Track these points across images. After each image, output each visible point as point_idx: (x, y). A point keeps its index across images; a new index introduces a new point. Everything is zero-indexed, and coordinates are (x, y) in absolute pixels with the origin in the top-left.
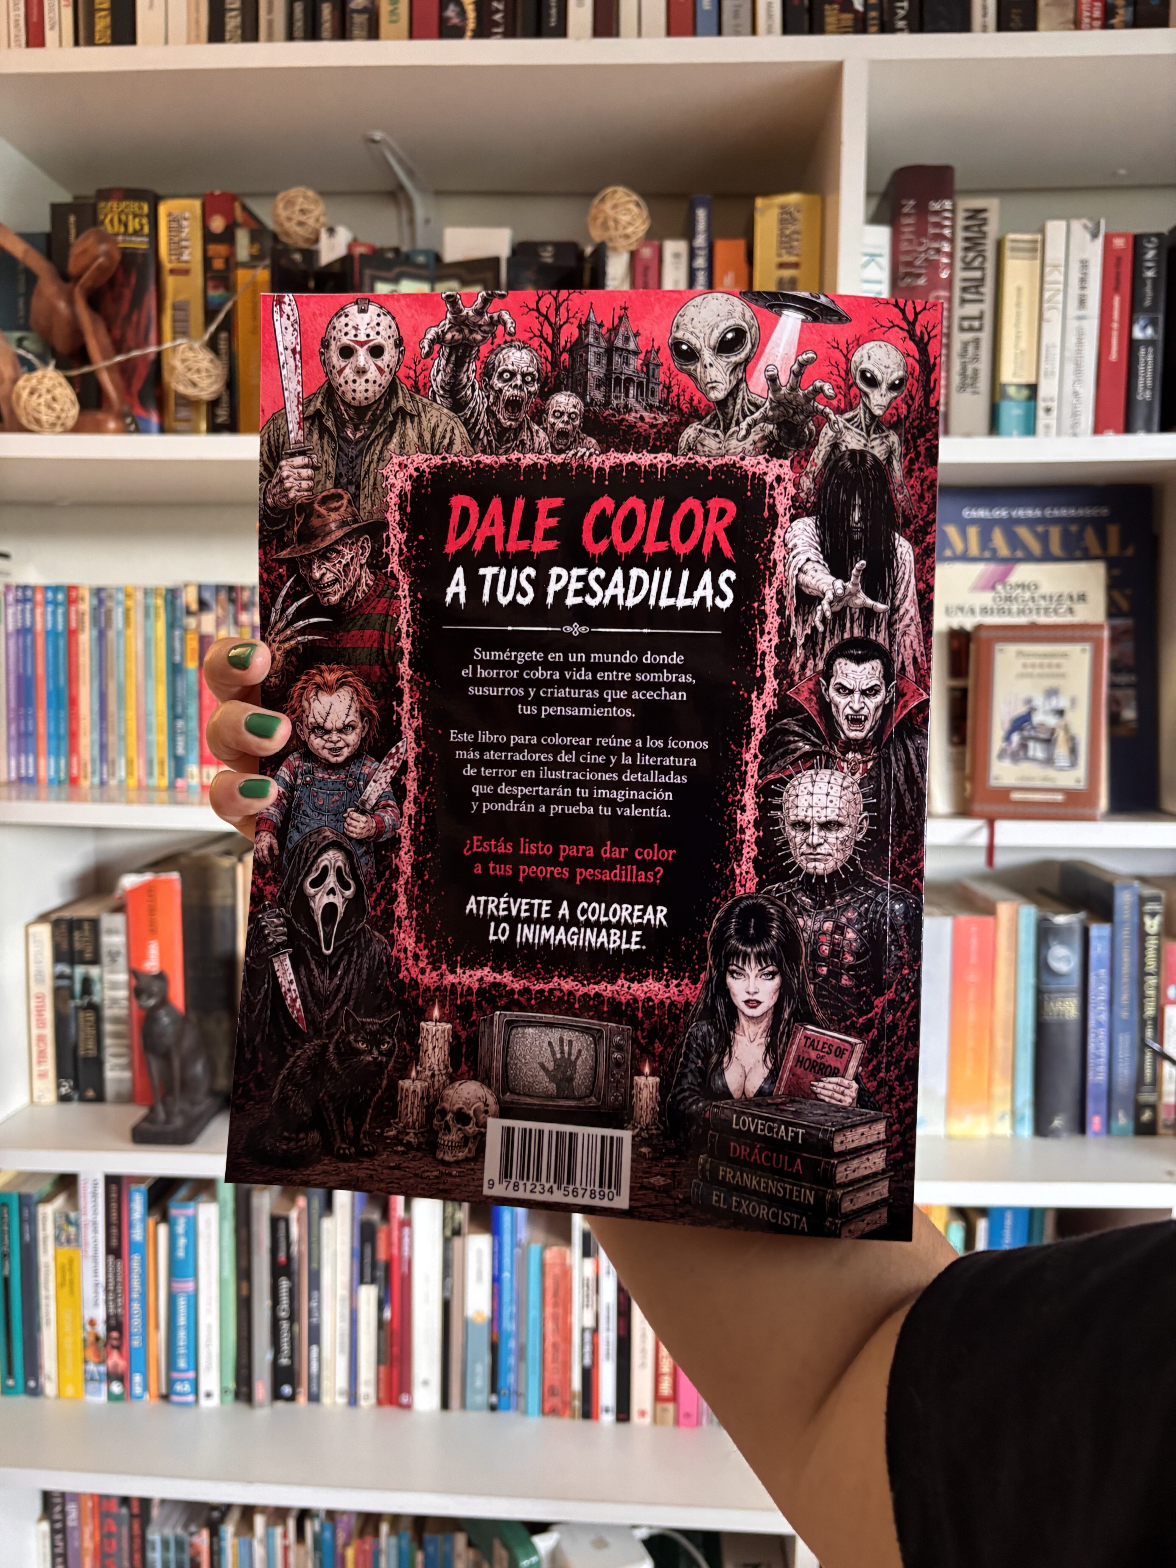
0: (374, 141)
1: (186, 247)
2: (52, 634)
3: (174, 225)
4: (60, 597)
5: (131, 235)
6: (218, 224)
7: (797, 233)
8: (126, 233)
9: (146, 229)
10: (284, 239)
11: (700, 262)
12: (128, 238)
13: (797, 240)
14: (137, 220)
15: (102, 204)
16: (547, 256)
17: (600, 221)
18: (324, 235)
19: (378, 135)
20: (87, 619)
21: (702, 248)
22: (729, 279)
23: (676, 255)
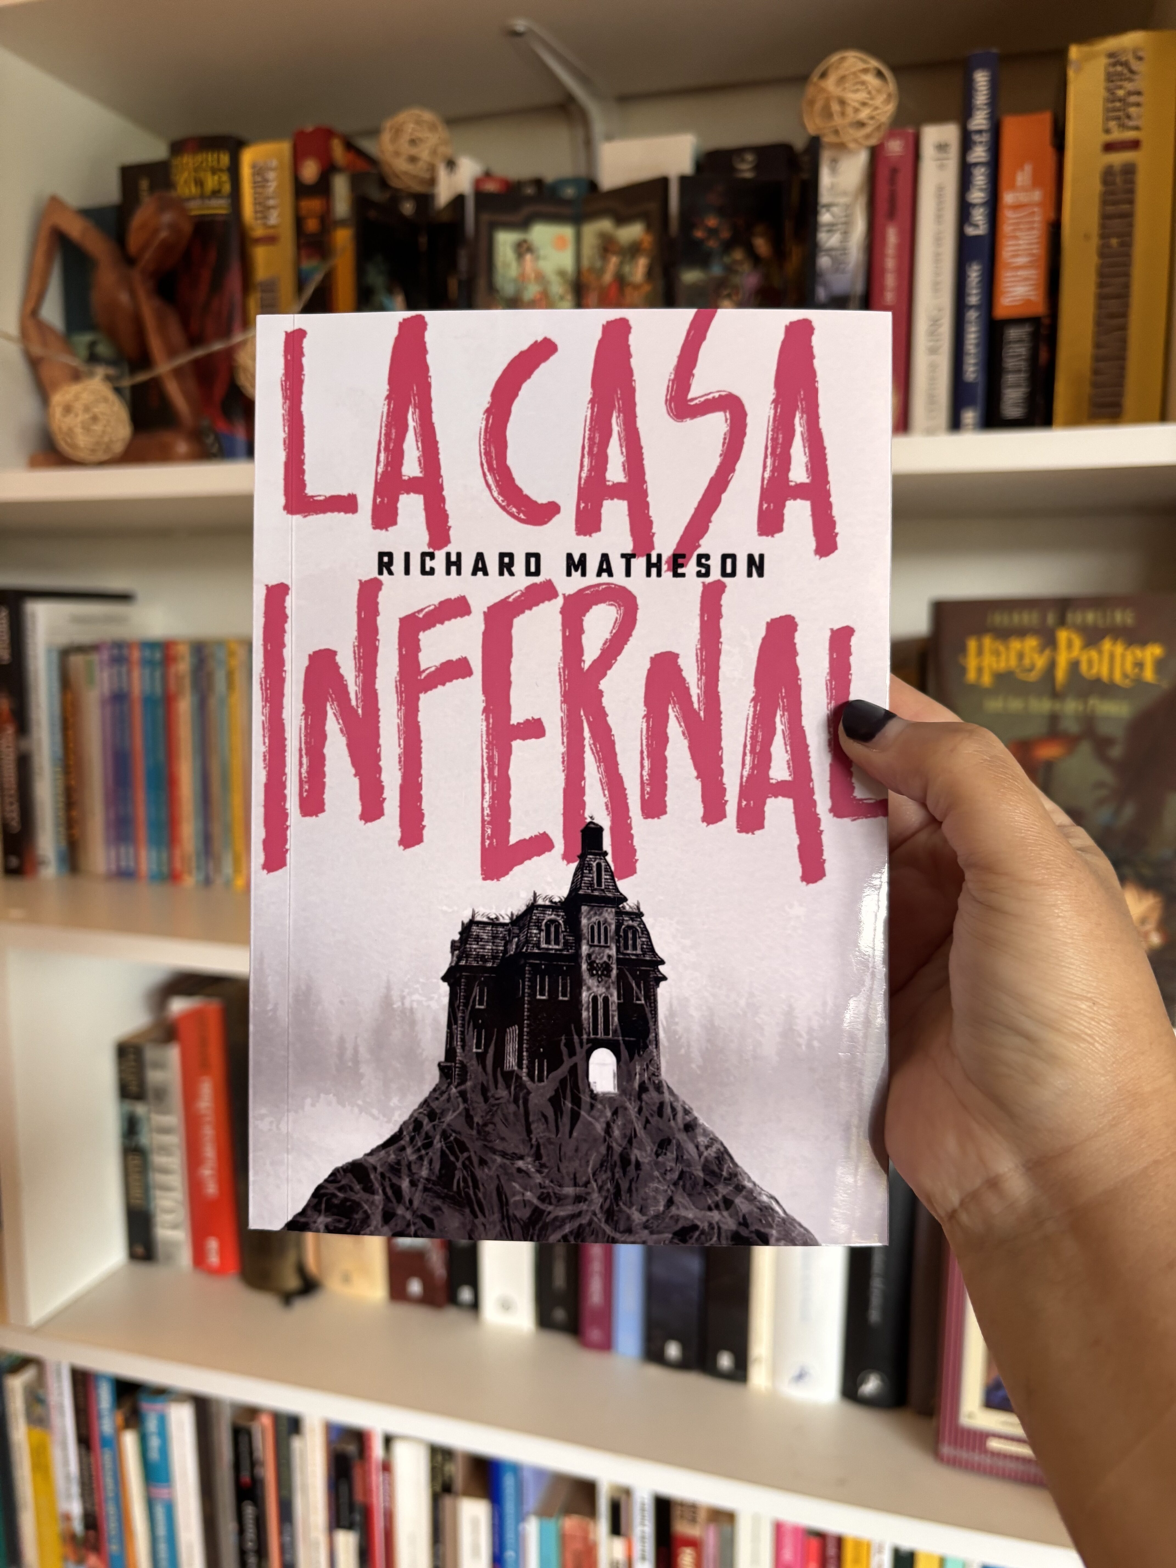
0: (516, 34)
1: (273, 207)
2: (149, 701)
3: (259, 179)
4: (158, 655)
5: (209, 198)
6: (310, 171)
7: (1139, 93)
8: (202, 196)
9: (227, 188)
10: (395, 183)
11: (979, 154)
12: (207, 202)
13: (1138, 105)
14: (216, 178)
15: (176, 162)
16: (746, 169)
17: (819, 105)
18: (442, 173)
19: (520, 25)
20: (187, 683)
21: (980, 132)
22: (1023, 177)
23: (942, 147)
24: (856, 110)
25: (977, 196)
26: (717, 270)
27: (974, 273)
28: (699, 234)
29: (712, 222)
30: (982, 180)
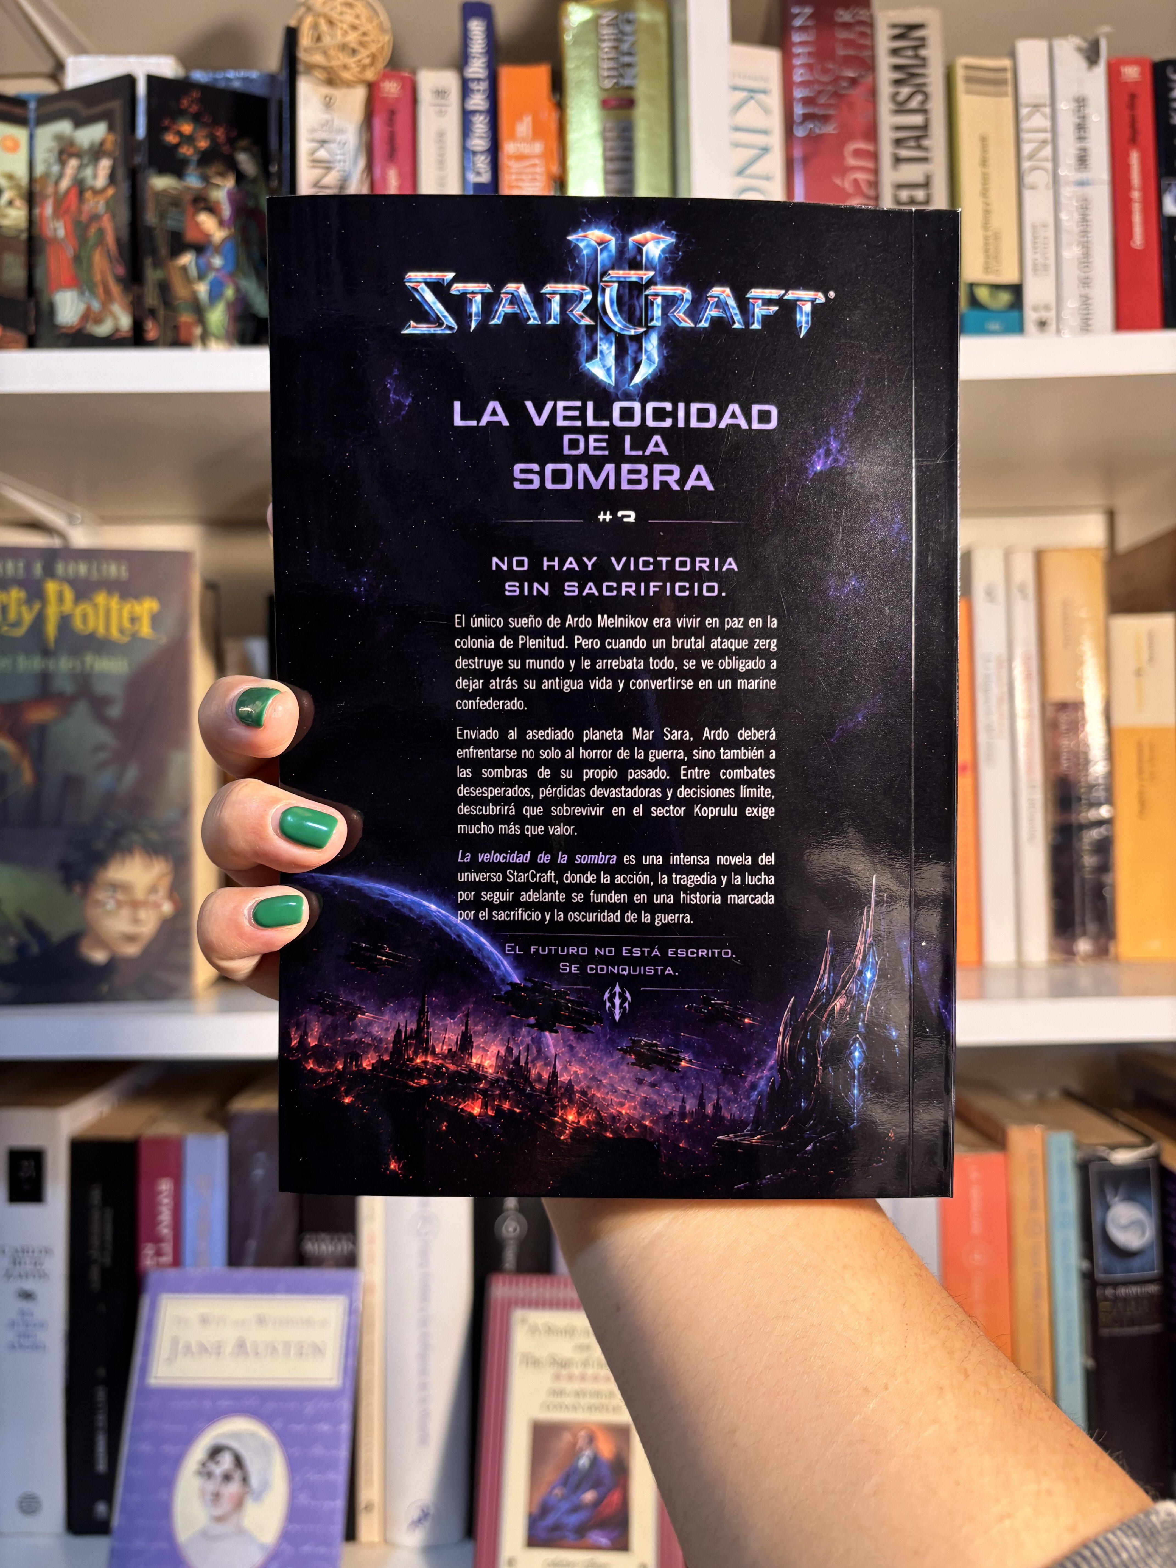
11: (478, 101)
21: (479, 80)
22: (524, 127)
23: (440, 93)
24: (345, 33)
25: (478, 143)
26: (193, 181)
28: (171, 138)
29: (187, 128)
30: (482, 128)
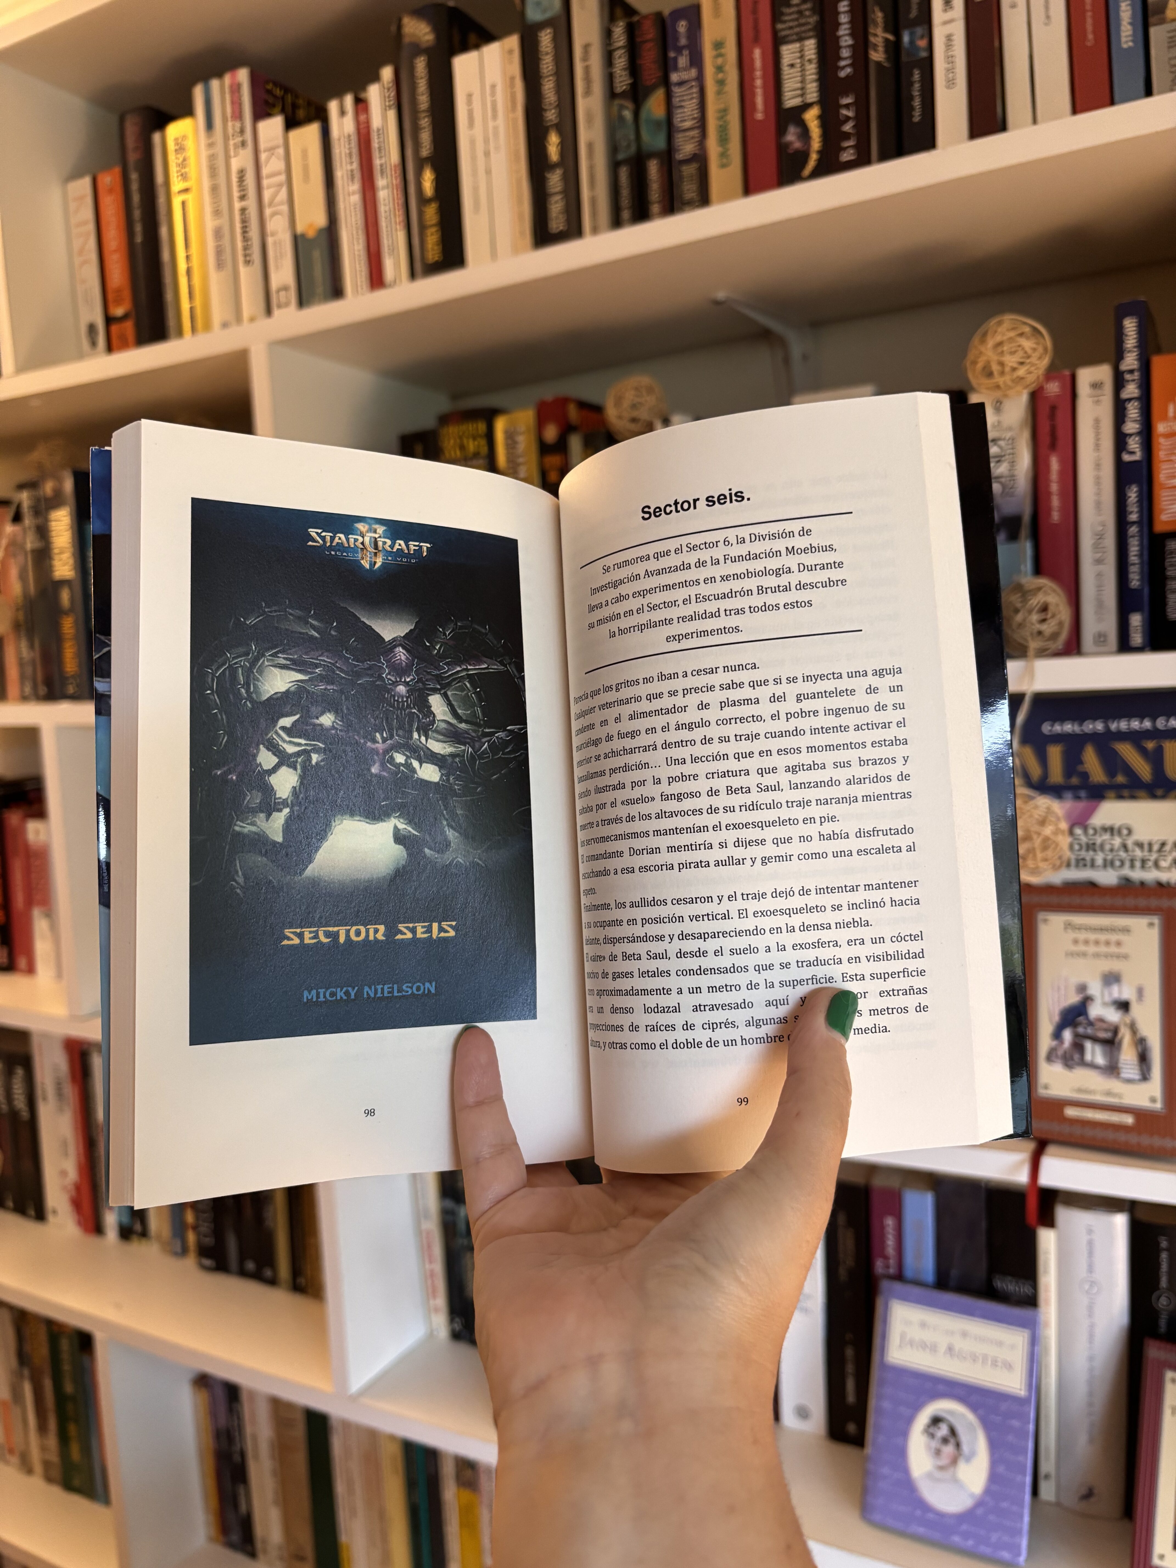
1: (522, 464)
3: (510, 441)
5: (471, 459)
6: (551, 433)
8: (466, 458)
9: (484, 450)
11: (1131, 390)
14: (476, 443)
15: (443, 431)
19: (722, 296)
21: (1131, 372)
23: (1096, 385)
24: (1014, 370)
25: (1131, 427)
27: (1133, 494)
30: (1135, 413)
